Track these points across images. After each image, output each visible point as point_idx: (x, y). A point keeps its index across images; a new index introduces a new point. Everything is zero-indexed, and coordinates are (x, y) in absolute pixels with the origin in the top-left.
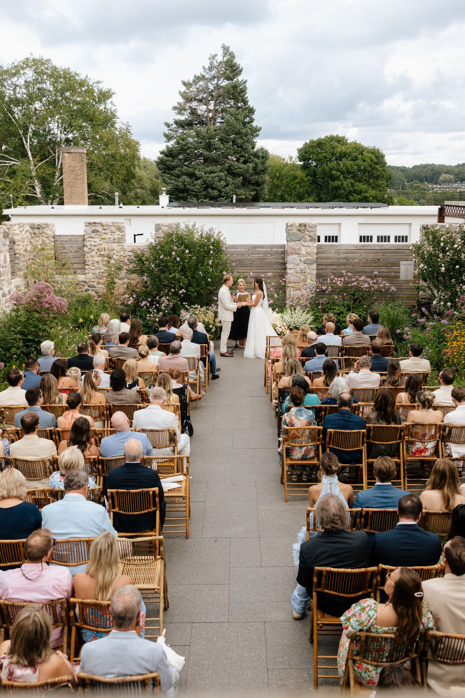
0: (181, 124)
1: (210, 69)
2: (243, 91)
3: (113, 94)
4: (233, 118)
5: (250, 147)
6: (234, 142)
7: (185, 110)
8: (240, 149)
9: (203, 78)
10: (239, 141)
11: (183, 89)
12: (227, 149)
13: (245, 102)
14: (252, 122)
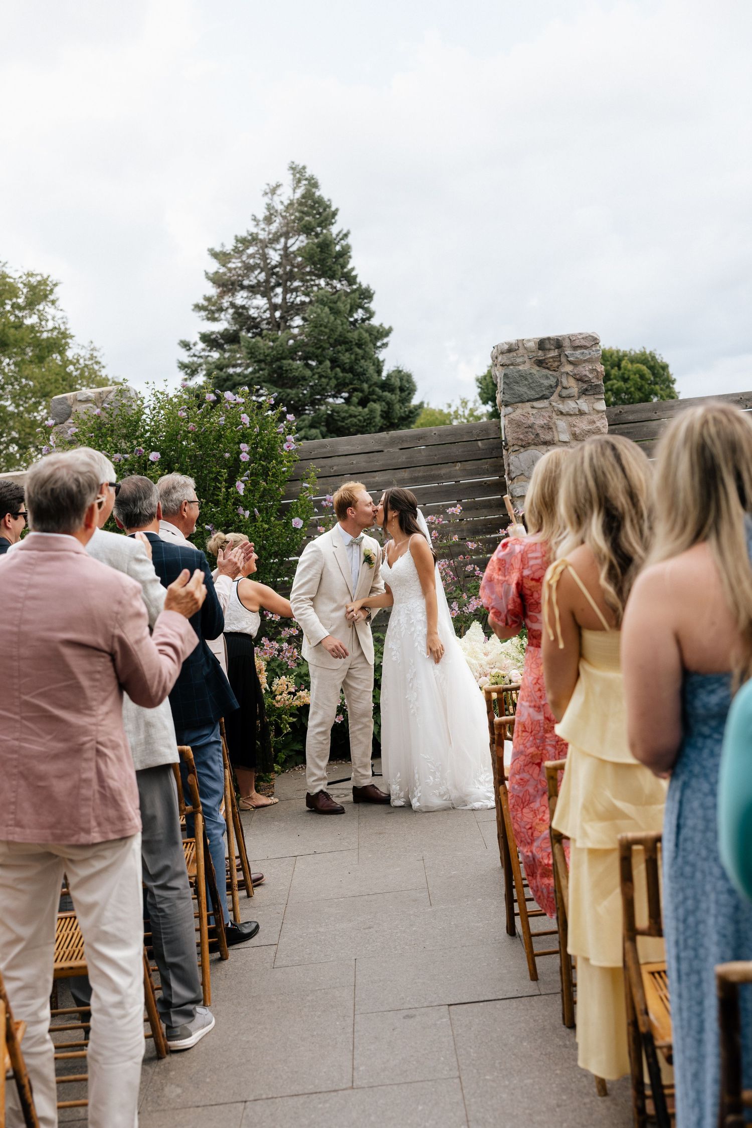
0: (215, 340)
1: (269, 220)
2: (345, 254)
3: (55, 285)
4: (327, 309)
5: (371, 369)
6: (334, 362)
7: (221, 310)
8: (350, 375)
9: (253, 239)
10: (346, 358)
11: (214, 266)
12: (321, 377)
13: (350, 279)
14: (369, 319)
